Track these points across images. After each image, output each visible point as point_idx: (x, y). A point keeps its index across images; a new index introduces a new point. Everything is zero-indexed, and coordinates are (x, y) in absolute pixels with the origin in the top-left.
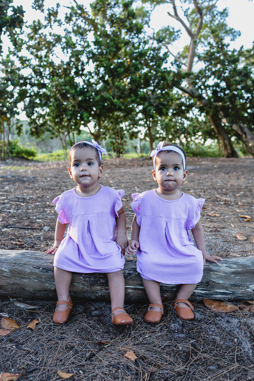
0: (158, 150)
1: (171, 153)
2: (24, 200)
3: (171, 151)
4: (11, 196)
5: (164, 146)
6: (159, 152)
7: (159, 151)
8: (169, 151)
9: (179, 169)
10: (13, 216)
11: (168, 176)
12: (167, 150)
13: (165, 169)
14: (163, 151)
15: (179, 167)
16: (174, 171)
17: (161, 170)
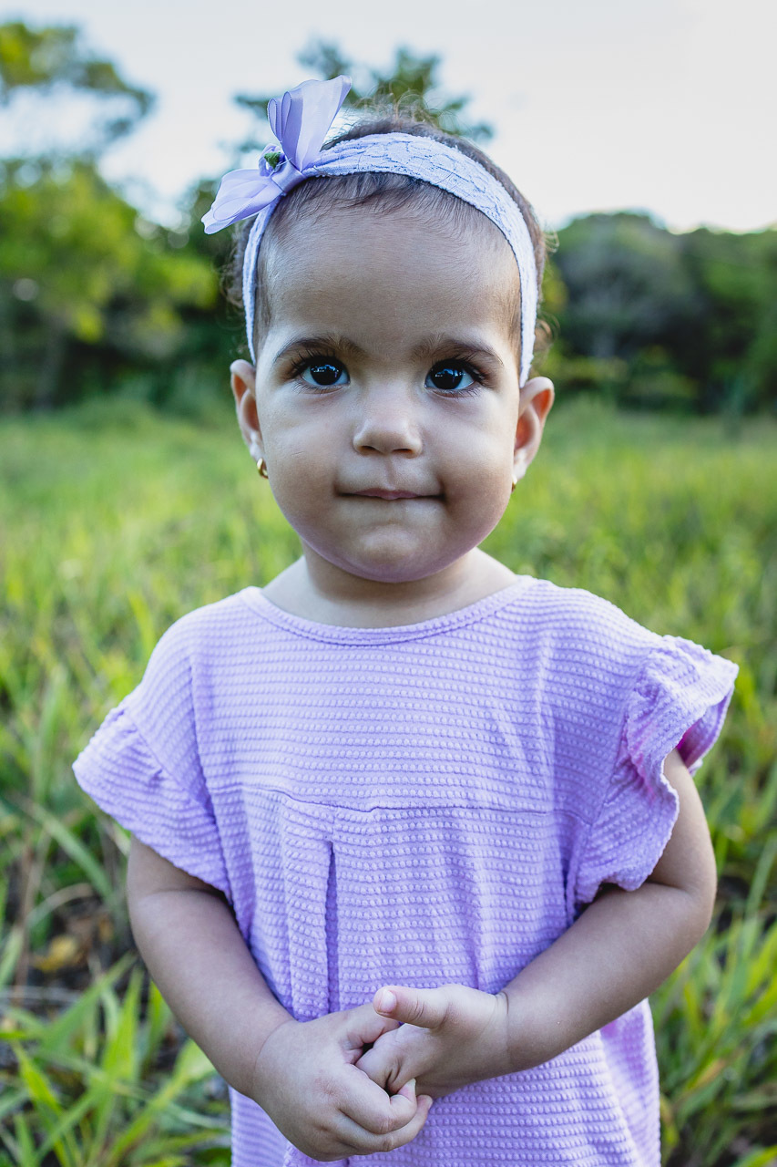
6: (292, 191)
9: (482, 378)
11: (368, 449)
12: (367, 178)
13: (343, 378)
14: (327, 178)
15: (478, 368)
16: (434, 399)
17: (308, 377)
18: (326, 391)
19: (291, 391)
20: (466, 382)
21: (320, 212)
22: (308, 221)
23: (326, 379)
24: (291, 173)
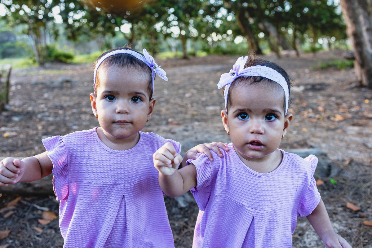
0: (234, 74)
1: (261, 84)
2: (62, 108)
3: (262, 78)
4: (50, 104)
5: (247, 65)
6: (236, 79)
7: (235, 76)
8: (257, 80)
9: (277, 117)
10: (52, 124)
11: (252, 133)
12: (252, 77)
13: (247, 117)
14: (244, 77)
15: (276, 115)
16: (267, 122)
17: (240, 117)
18: (244, 120)
19: (236, 120)
20: (273, 118)
21: (242, 85)
22: (240, 87)
23: (243, 117)
24: (236, 76)
